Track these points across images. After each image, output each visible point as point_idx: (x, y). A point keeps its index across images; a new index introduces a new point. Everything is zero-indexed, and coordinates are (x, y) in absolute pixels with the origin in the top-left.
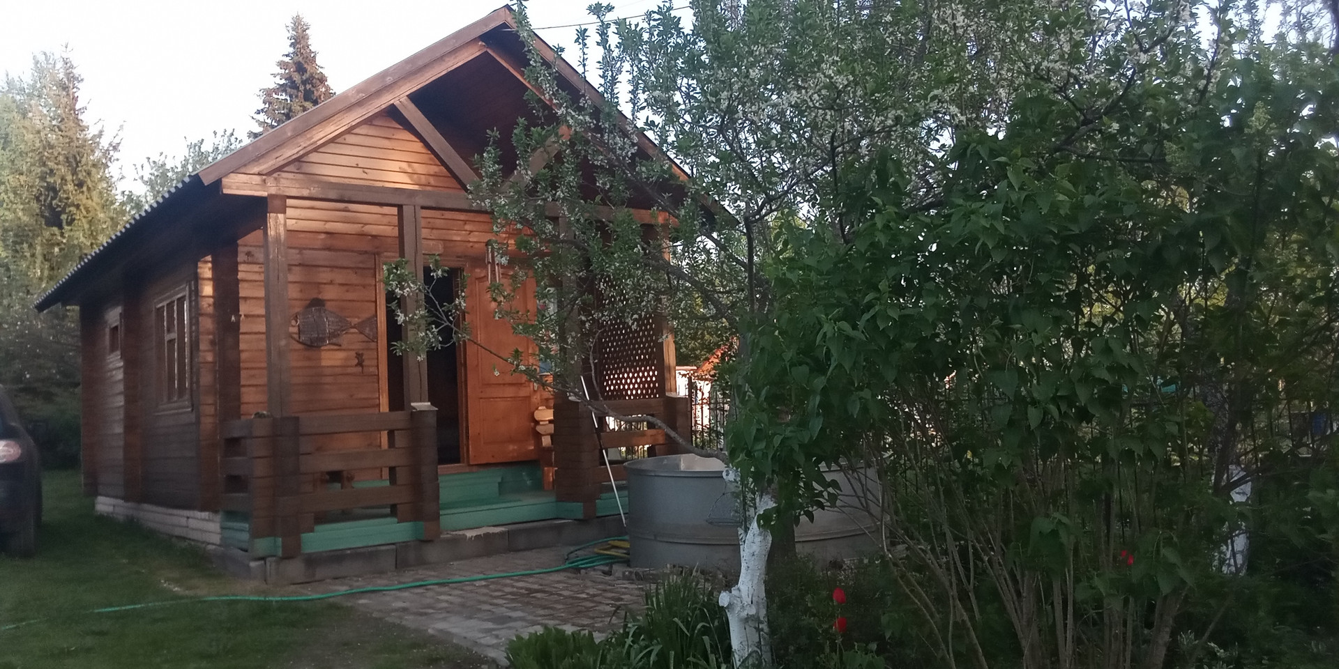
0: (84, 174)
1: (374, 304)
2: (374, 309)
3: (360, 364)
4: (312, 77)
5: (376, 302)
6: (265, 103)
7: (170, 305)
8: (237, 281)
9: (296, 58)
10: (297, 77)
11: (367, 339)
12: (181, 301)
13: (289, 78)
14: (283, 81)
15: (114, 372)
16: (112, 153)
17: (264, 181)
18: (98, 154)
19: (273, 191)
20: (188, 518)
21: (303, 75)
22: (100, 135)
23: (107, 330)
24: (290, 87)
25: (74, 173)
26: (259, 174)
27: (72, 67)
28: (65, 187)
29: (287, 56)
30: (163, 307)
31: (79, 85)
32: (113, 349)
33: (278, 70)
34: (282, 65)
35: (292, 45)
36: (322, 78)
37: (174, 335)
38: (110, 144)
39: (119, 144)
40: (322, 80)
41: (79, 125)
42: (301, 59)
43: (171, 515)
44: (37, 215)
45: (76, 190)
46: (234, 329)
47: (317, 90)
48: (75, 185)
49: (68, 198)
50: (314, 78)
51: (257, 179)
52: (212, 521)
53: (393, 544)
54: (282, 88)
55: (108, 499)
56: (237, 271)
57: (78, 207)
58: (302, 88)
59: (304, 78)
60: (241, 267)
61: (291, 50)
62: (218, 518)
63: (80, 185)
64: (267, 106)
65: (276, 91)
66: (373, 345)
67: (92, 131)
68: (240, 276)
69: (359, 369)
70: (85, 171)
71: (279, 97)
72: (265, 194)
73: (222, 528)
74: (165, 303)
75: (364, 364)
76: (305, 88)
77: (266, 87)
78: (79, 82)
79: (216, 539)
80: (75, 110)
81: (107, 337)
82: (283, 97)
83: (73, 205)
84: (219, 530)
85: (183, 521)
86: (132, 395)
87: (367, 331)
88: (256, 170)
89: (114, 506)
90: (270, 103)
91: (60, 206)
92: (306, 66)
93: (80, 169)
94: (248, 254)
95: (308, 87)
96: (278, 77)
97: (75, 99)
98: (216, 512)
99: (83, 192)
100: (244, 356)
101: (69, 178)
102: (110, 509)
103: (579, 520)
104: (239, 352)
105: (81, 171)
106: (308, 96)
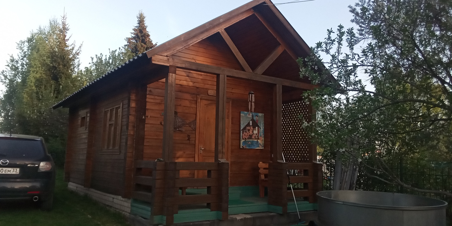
0: (66, 62)
1: (195, 115)
2: (195, 117)
3: (189, 139)
4: (145, 34)
5: (196, 114)
6: (128, 42)
7: (112, 111)
8: (146, 102)
9: (140, 28)
10: (139, 35)
11: (191, 129)
12: (117, 109)
13: (137, 35)
14: (134, 36)
15: (82, 135)
16: (76, 56)
17: (168, 59)
18: (71, 56)
19: (171, 64)
20: (113, 198)
21: (142, 34)
22: (73, 49)
23: (80, 118)
24: (137, 38)
25: (63, 62)
26: (167, 56)
27: (65, 25)
28: (59, 66)
29: (136, 27)
30: (109, 110)
31: (67, 32)
32: (82, 125)
33: (133, 31)
34: (134, 30)
35: (138, 23)
36: (148, 35)
37: (113, 122)
38: (76, 52)
39: (79, 53)
40: (148, 36)
41: (66, 45)
42: (141, 29)
43: (105, 195)
44: (49, 75)
45: (63, 68)
46: (143, 122)
47: (146, 39)
48: (63, 66)
49: (60, 70)
50: (145, 35)
51: (166, 58)
52: (127, 202)
53: (209, 221)
54: (134, 38)
55: (74, 184)
56: (146, 98)
57: (63, 73)
58: (141, 38)
59: (142, 35)
60: (148, 96)
61: (138, 25)
62: (130, 201)
63: (64, 66)
64: (129, 44)
65: (132, 39)
66: (194, 132)
67: (70, 48)
68: (147, 100)
69: (188, 142)
70: (67, 61)
71: (133, 41)
72: (168, 65)
73: (132, 206)
74: (109, 109)
75: (190, 139)
76: (142, 38)
77: (128, 37)
78: (67, 30)
79: (129, 210)
80: (65, 40)
81: (80, 121)
82: (134, 41)
83: (61, 73)
84: (130, 206)
85: (111, 199)
86: (90, 145)
87: (192, 126)
88: (165, 54)
89: (77, 187)
90: (130, 43)
91: (57, 73)
92: (143, 31)
93: (65, 60)
94: (150, 91)
95: (143, 38)
96: (133, 34)
97: (65, 36)
98: (129, 198)
99: (65, 68)
100: (146, 133)
101: (61, 63)
102: (75, 188)
103: (280, 214)
104: (144, 131)
105: (65, 61)
106: (143, 41)
